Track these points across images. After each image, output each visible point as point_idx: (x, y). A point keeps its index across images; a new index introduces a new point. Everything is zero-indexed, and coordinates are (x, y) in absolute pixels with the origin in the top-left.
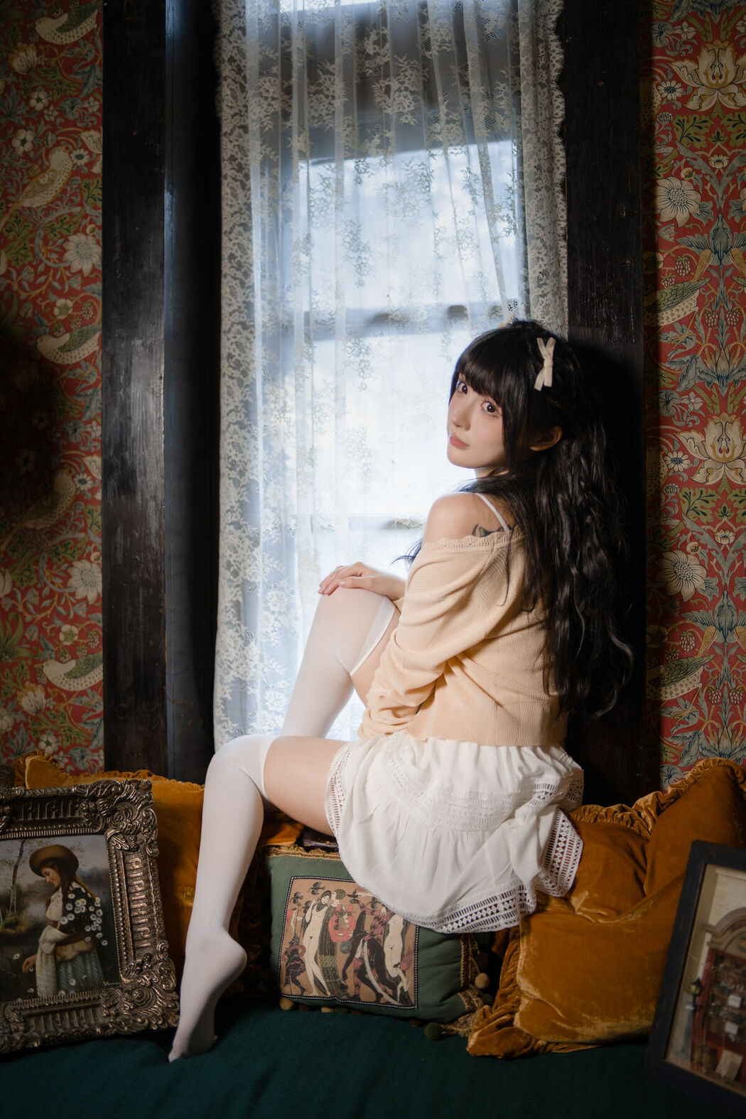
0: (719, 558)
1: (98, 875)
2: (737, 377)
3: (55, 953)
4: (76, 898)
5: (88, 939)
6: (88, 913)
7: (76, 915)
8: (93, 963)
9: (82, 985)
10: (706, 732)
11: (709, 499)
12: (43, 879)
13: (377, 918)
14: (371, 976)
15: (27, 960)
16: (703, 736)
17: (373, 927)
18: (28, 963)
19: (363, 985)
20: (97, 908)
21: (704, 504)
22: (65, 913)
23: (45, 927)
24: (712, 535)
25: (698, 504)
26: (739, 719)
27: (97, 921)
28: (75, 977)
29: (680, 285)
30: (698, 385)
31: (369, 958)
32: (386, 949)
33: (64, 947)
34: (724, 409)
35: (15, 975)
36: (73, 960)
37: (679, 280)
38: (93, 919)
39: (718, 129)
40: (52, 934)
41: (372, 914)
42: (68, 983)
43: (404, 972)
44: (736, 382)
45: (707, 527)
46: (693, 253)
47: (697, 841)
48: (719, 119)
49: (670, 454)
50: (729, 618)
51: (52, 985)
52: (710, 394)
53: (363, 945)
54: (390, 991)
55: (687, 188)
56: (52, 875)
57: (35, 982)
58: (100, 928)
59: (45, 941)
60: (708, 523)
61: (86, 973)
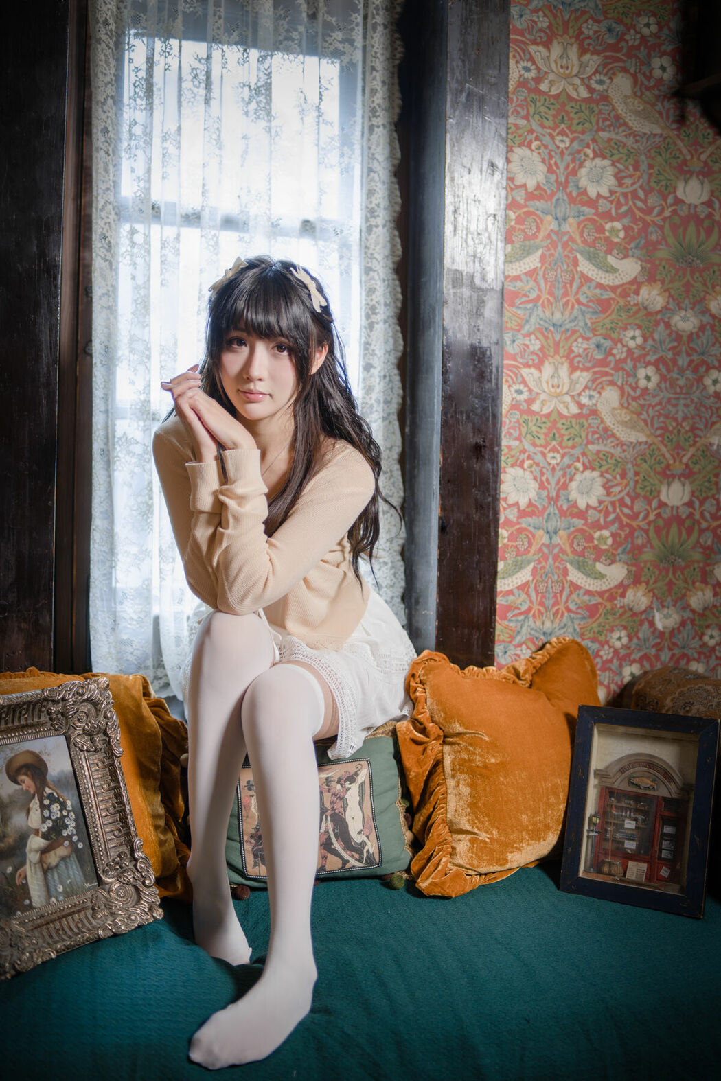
0: (548, 474)
1: (66, 778)
2: (568, 326)
3: (41, 861)
4: (51, 803)
5: (66, 843)
6: (63, 817)
7: (53, 821)
8: (74, 867)
9: (68, 889)
10: (534, 616)
11: (543, 425)
12: (20, 787)
13: (334, 794)
14: (337, 846)
15: (18, 872)
16: (531, 619)
17: (332, 803)
18: (20, 875)
19: (330, 856)
20: (69, 811)
21: (538, 429)
22: (44, 819)
23: (29, 836)
24: (544, 455)
25: (534, 429)
26: (558, 604)
27: (71, 824)
28: (62, 883)
29: (527, 242)
30: (536, 329)
31: (334, 830)
32: (348, 820)
33: (47, 855)
34: (557, 352)
35: (10, 889)
36: (57, 866)
37: (527, 238)
38: (68, 823)
39: (563, 114)
40: (36, 842)
41: (329, 792)
42: (56, 889)
43: (368, 837)
44: (568, 330)
45: (540, 449)
46: (538, 216)
47: (583, 706)
48: (564, 104)
49: (514, 386)
50: (554, 524)
51: (44, 894)
52: (546, 338)
53: (326, 819)
54: (357, 856)
55: (536, 159)
56: (27, 782)
57: (29, 893)
58: (74, 832)
59: (31, 851)
60: (541, 446)
61: (69, 878)
